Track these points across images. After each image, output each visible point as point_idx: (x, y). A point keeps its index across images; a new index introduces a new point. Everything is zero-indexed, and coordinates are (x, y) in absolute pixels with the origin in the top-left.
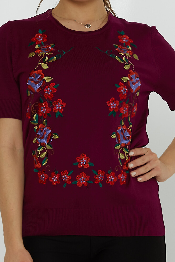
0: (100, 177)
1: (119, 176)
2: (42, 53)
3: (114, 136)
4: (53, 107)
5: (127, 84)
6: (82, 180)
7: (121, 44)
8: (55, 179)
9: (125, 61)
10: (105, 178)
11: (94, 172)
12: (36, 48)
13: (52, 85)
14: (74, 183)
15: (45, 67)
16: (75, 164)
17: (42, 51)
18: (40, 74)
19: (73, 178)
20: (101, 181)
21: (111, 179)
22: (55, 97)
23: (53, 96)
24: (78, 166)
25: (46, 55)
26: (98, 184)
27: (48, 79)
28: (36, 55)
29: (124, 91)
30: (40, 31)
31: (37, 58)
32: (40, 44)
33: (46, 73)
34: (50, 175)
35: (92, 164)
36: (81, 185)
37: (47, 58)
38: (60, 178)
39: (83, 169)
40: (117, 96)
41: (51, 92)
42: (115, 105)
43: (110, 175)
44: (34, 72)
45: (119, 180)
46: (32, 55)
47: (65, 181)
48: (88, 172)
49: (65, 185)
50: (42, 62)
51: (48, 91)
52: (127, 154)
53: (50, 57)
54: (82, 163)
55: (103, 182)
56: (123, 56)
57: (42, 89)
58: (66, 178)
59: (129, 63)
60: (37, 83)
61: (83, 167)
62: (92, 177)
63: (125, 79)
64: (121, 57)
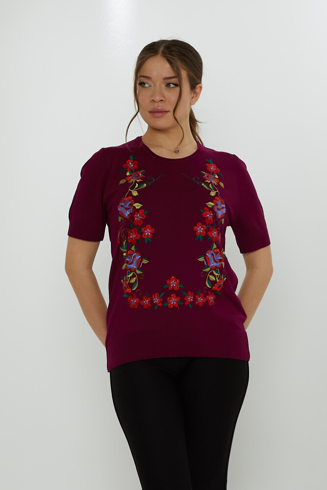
0: (190, 299)
1: (208, 297)
2: (132, 180)
3: (201, 259)
4: (142, 233)
5: (212, 209)
6: (173, 301)
7: (208, 172)
8: (146, 302)
9: (211, 188)
10: (195, 299)
11: (184, 293)
12: (127, 175)
13: (141, 211)
14: (165, 304)
15: (135, 194)
16: (166, 286)
17: (132, 178)
18: (130, 201)
19: (164, 300)
20: (191, 302)
21: (200, 300)
22: (145, 223)
23: (142, 222)
24: (168, 288)
25: (136, 182)
26: (188, 305)
27: (138, 206)
28: (127, 181)
29: (209, 216)
30: (131, 157)
31: (127, 185)
32: (131, 171)
33: (136, 199)
34: (141, 299)
35: (182, 286)
36: (172, 307)
37: (137, 185)
38: (151, 301)
39: (173, 291)
40: (203, 221)
41: (141, 219)
42: (202, 229)
43: (199, 297)
44: (125, 199)
45: (208, 301)
46: (123, 182)
47: (156, 304)
48: (178, 293)
49: (156, 308)
50: (132, 188)
51: (138, 217)
52: (217, 276)
53: (140, 184)
54: (172, 285)
55: (193, 303)
56: (210, 183)
57: (132, 215)
58: (156, 300)
59: (216, 190)
60: (127, 209)
61: (173, 289)
62: (183, 299)
63: (210, 204)
64: (208, 184)
